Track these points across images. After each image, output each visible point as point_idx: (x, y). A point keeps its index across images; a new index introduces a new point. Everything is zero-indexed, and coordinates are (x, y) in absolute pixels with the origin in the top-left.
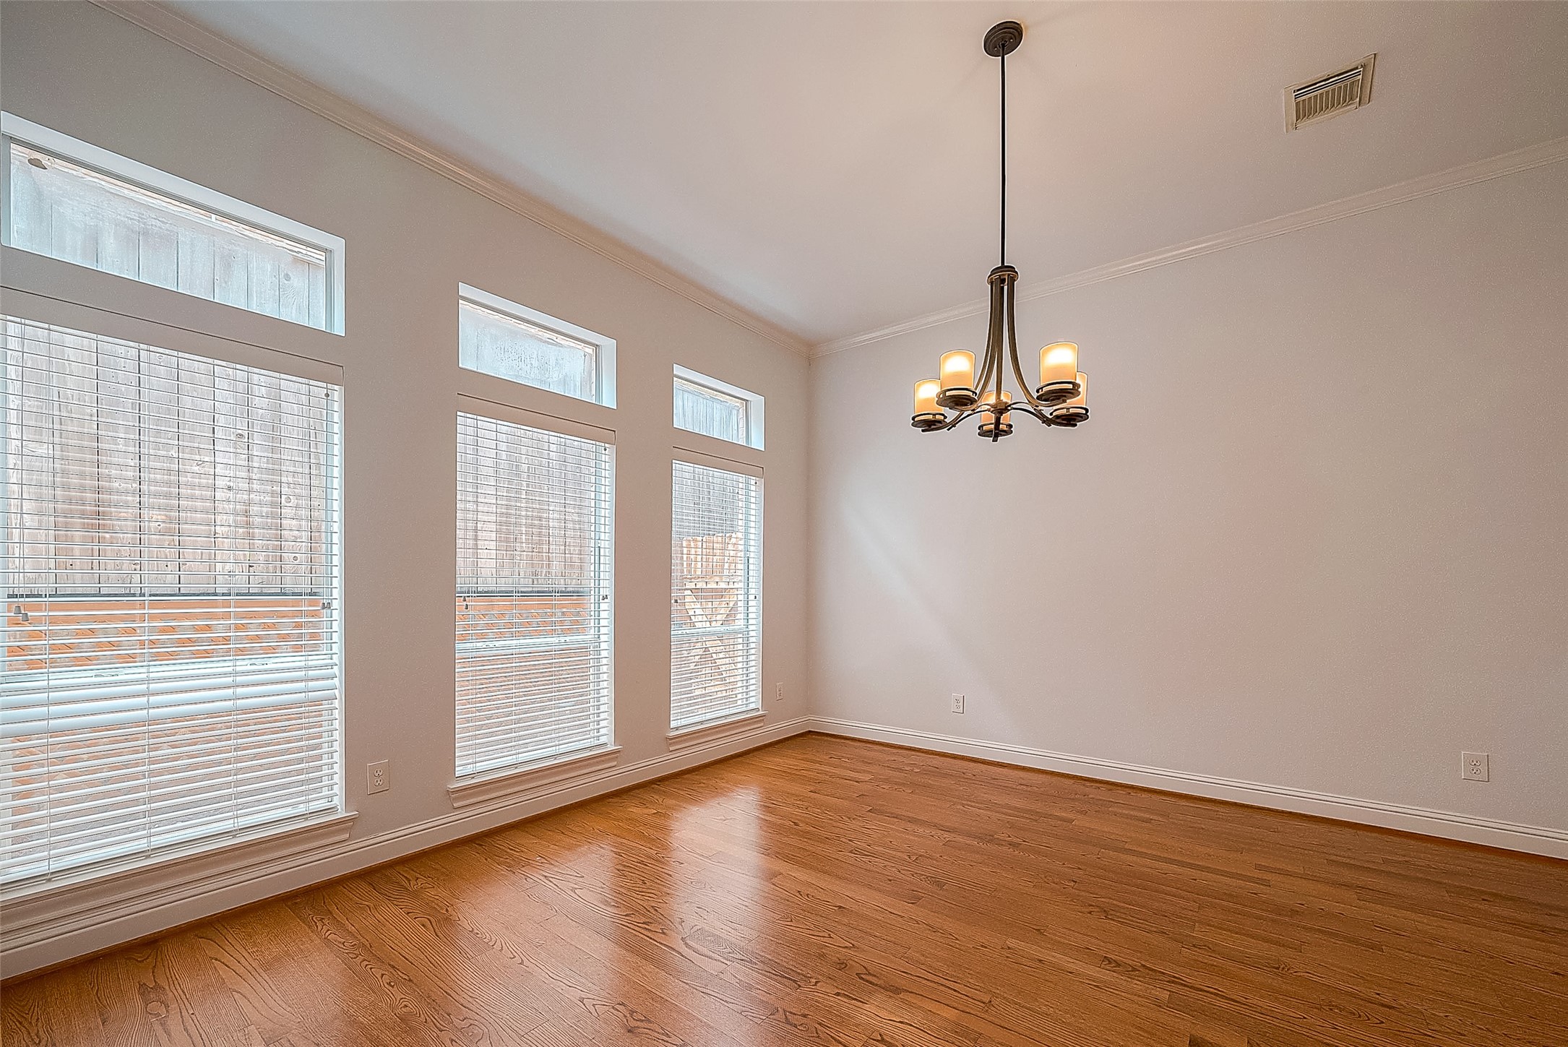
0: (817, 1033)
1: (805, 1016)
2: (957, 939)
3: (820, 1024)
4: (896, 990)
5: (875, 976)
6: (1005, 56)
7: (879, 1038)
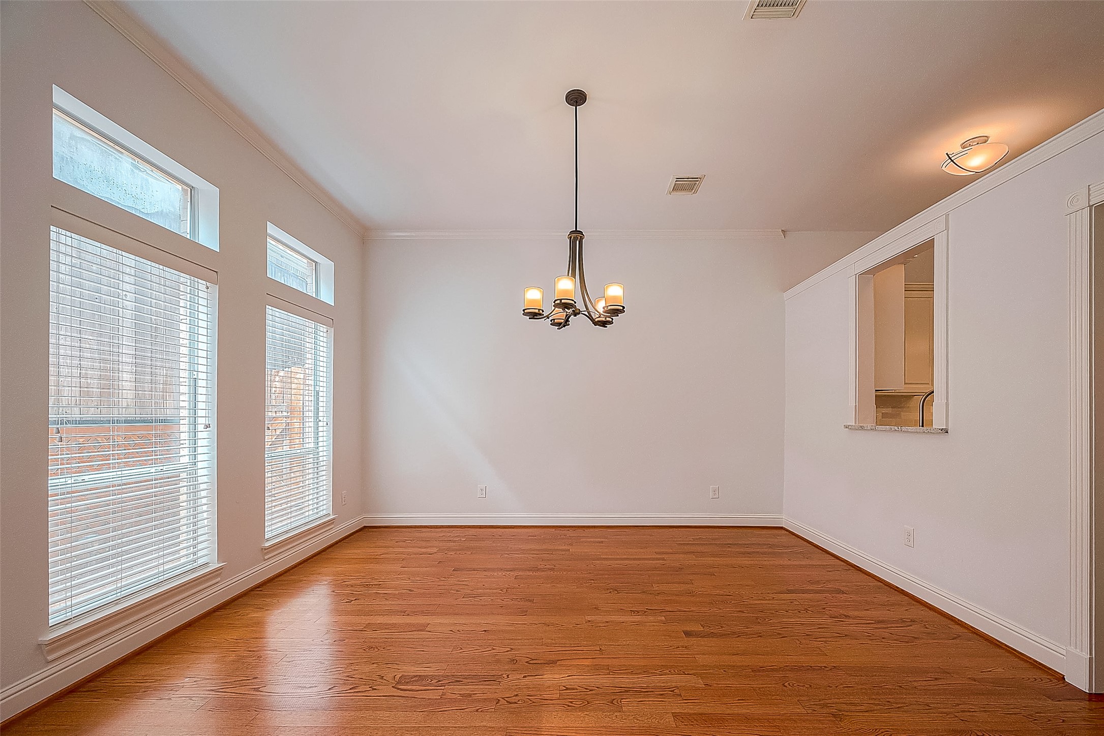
0: (531, 701)
1: (517, 695)
2: (562, 626)
3: (528, 696)
4: (554, 662)
5: (537, 659)
6: (578, 107)
7: (565, 688)
